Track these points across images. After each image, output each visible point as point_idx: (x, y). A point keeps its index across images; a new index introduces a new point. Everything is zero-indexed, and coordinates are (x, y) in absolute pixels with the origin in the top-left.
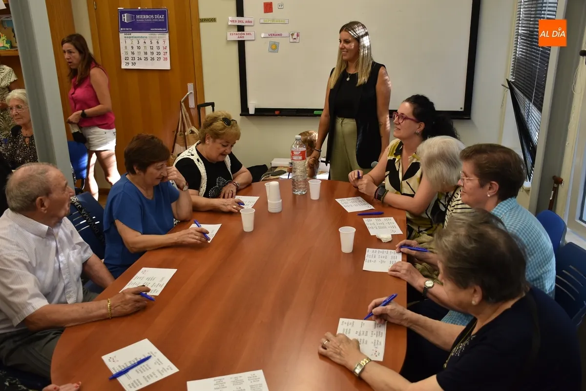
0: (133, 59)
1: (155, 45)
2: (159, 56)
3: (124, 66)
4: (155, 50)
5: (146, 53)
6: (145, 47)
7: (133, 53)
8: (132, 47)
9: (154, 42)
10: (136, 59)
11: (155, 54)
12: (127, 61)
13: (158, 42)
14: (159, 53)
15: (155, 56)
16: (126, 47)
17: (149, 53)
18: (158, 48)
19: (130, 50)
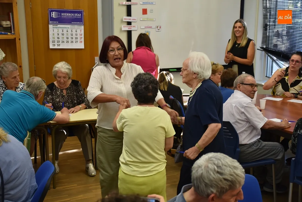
0: (58, 42)
1: (74, 33)
2: (76, 40)
3: (51, 47)
4: (74, 36)
5: (68, 38)
6: (67, 34)
7: (58, 38)
8: (58, 34)
9: (74, 31)
10: (61, 42)
11: (74, 38)
12: (54, 44)
13: (76, 31)
14: (76, 38)
15: (74, 40)
16: (53, 34)
17: (70, 38)
18: (77, 35)
19: (56, 36)
